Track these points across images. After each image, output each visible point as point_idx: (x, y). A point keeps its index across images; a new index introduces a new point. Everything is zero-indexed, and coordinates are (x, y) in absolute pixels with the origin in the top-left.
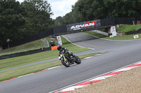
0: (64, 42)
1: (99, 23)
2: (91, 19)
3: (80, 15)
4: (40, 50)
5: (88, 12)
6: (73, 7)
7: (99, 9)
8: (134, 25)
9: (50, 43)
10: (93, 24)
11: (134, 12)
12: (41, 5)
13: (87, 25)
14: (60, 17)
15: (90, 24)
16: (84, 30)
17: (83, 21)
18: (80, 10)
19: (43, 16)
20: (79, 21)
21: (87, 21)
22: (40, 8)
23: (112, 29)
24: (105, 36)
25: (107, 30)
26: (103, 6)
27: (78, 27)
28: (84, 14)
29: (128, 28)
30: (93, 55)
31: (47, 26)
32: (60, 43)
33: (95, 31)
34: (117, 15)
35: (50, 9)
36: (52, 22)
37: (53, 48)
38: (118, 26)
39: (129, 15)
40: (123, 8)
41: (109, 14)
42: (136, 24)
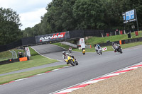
0: (33, 53)
1: (69, 35)
2: (60, 30)
3: (49, 27)
4: (8, 62)
5: (57, 24)
6: (42, 18)
7: (67, 21)
9: (18, 54)
10: (62, 36)
11: (103, 24)
12: (9, 15)
13: (56, 37)
14: (29, 28)
15: (59, 36)
16: (53, 41)
17: (52, 32)
18: (49, 21)
19: (11, 27)
20: (48, 33)
21: (56, 32)
22: (9, 19)
23: (80, 41)
24: (73, 48)
25: (76, 42)
26: (72, 17)
27: (46, 38)
28: (53, 26)
29: (97, 40)
31: (15, 37)
32: (29, 54)
33: (64, 43)
34: (85, 27)
35: (19, 20)
36: (21, 33)
37: (21, 59)
38: (87, 38)
39: (98, 27)
40: (92, 20)
41: (78, 25)
42: (104, 36)
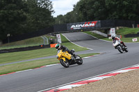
0: (64, 40)
1: (100, 24)
2: (91, 19)
3: (81, 15)
4: (39, 47)
5: (89, 12)
6: (74, 6)
7: (100, 10)
8: (133, 29)
9: (50, 41)
10: (93, 25)
11: (134, 15)
12: (43, 2)
13: (87, 25)
14: (61, 16)
17: (83, 21)
18: (81, 9)
19: (44, 13)
20: (79, 21)
21: (87, 21)
22: (42, 6)
23: (111, 31)
24: (104, 38)
25: (107, 31)
26: (104, 7)
27: (78, 26)
28: (85, 14)
29: (128, 31)
30: (91, 55)
31: (47, 23)
32: (60, 40)
33: (94, 31)
34: (117, 17)
35: (51, 6)
36: (53, 19)
37: (52, 46)
38: (118, 28)
39: (129, 18)
40: (124, 11)
41: (110, 15)
42: (135, 27)
